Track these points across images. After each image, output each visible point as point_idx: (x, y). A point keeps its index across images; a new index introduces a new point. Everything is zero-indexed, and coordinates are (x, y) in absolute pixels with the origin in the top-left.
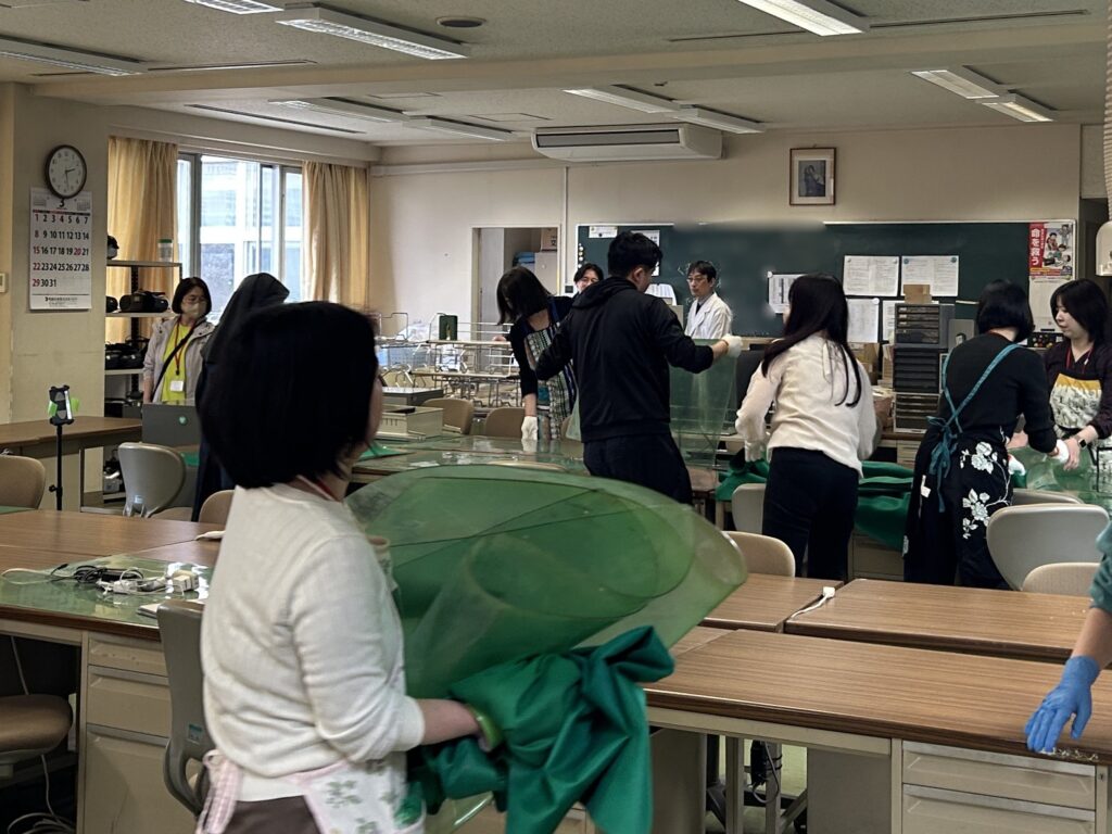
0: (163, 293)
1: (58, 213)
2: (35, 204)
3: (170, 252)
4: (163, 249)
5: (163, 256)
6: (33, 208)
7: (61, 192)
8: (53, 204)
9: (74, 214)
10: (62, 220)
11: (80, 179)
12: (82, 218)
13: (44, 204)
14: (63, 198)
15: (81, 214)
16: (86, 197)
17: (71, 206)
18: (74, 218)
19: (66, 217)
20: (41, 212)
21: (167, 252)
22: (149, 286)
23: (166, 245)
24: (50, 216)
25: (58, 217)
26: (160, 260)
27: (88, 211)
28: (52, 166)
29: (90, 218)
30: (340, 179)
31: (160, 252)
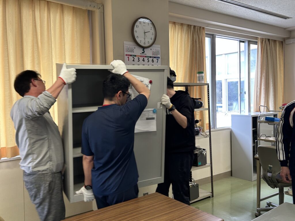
0: (200, 99)
1: (141, 56)
2: (127, 51)
3: (202, 78)
4: (199, 77)
5: (199, 80)
6: (126, 53)
7: (142, 44)
8: (138, 51)
9: (151, 57)
10: (144, 60)
11: (153, 37)
12: (155, 60)
13: (132, 51)
14: (144, 48)
15: (155, 57)
16: (157, 48)
17: (148, 52)
18: (150, 59)
19: (146, 59)
20: (131, 55)
21: (201, 78)
22: (193, 95)
23: (201, 75)
24: (136, 59)
25: (141, 59)
26: (198, 82)
27: (158, 56)
28: (135, 29)
29: (159, 60)
30: (273, 46)
31: (198, 79)
